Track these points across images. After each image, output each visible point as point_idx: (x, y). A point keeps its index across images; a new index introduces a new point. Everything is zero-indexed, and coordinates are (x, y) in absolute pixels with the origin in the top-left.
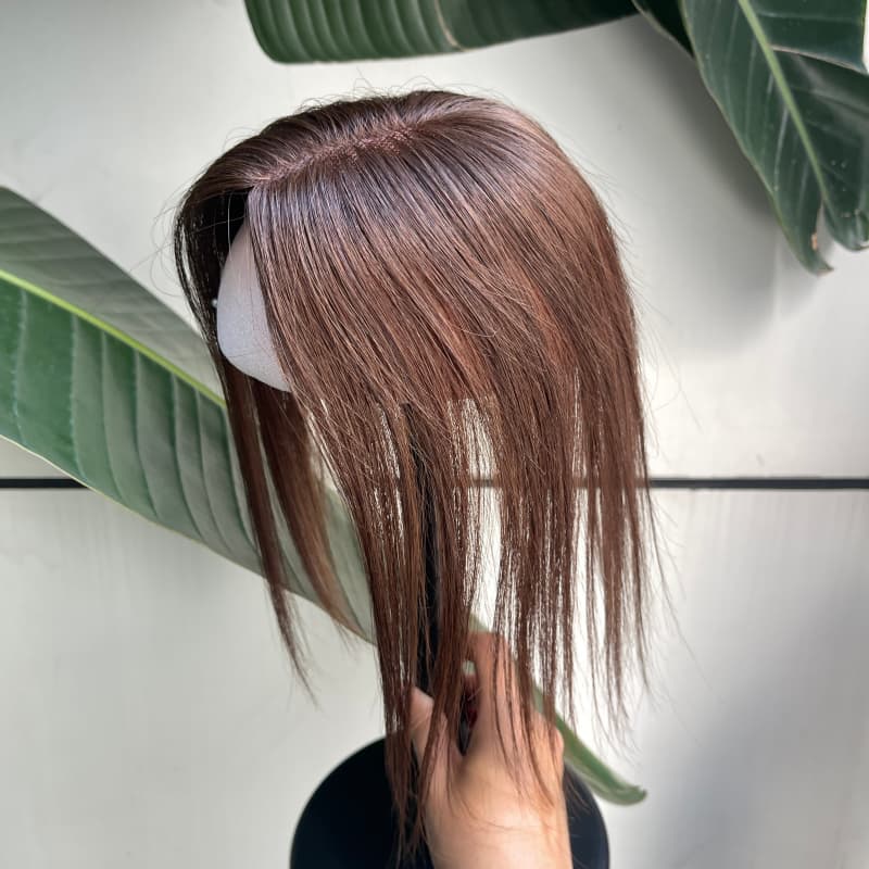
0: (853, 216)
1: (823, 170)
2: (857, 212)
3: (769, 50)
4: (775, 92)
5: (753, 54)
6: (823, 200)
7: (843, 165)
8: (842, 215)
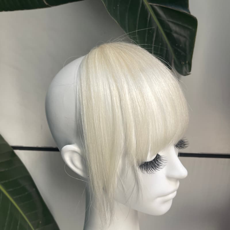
0: (186, 63)
1: (172, 48)
2: (187, 62)
3: (147, 4)
6: (173, 57)
7: (181, 46)
8: (182, 63)
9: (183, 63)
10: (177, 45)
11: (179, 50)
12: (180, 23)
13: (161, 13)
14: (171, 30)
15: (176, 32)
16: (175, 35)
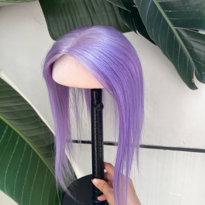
1: (194, 61)
3: (173, 28)
4: (176, 40)
5: (168, 29)
6: (194, 69)
7: (201, 59)
8: (202, 73)
9: (204, 73)
10: (198, 58)
11: (199, 62)
12: (201, 42)
13: (184, 34)
14: (193, 47)
15: (198, 49)
16: (196, 51)
